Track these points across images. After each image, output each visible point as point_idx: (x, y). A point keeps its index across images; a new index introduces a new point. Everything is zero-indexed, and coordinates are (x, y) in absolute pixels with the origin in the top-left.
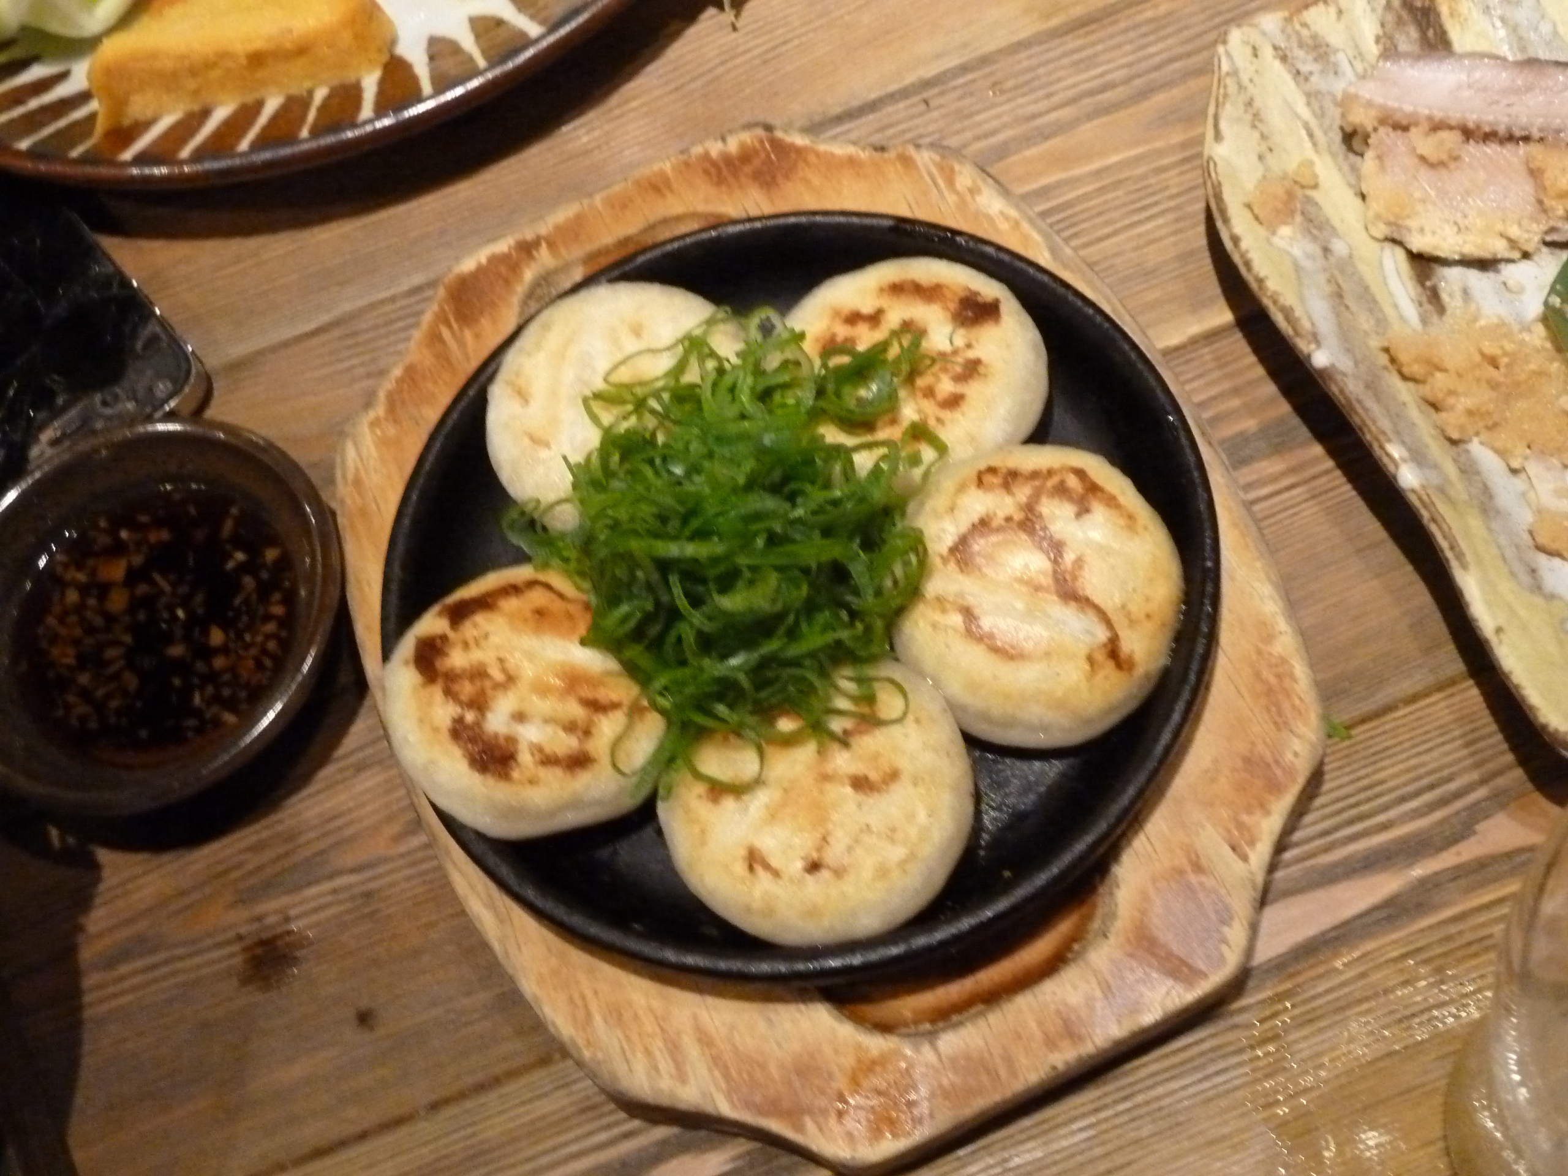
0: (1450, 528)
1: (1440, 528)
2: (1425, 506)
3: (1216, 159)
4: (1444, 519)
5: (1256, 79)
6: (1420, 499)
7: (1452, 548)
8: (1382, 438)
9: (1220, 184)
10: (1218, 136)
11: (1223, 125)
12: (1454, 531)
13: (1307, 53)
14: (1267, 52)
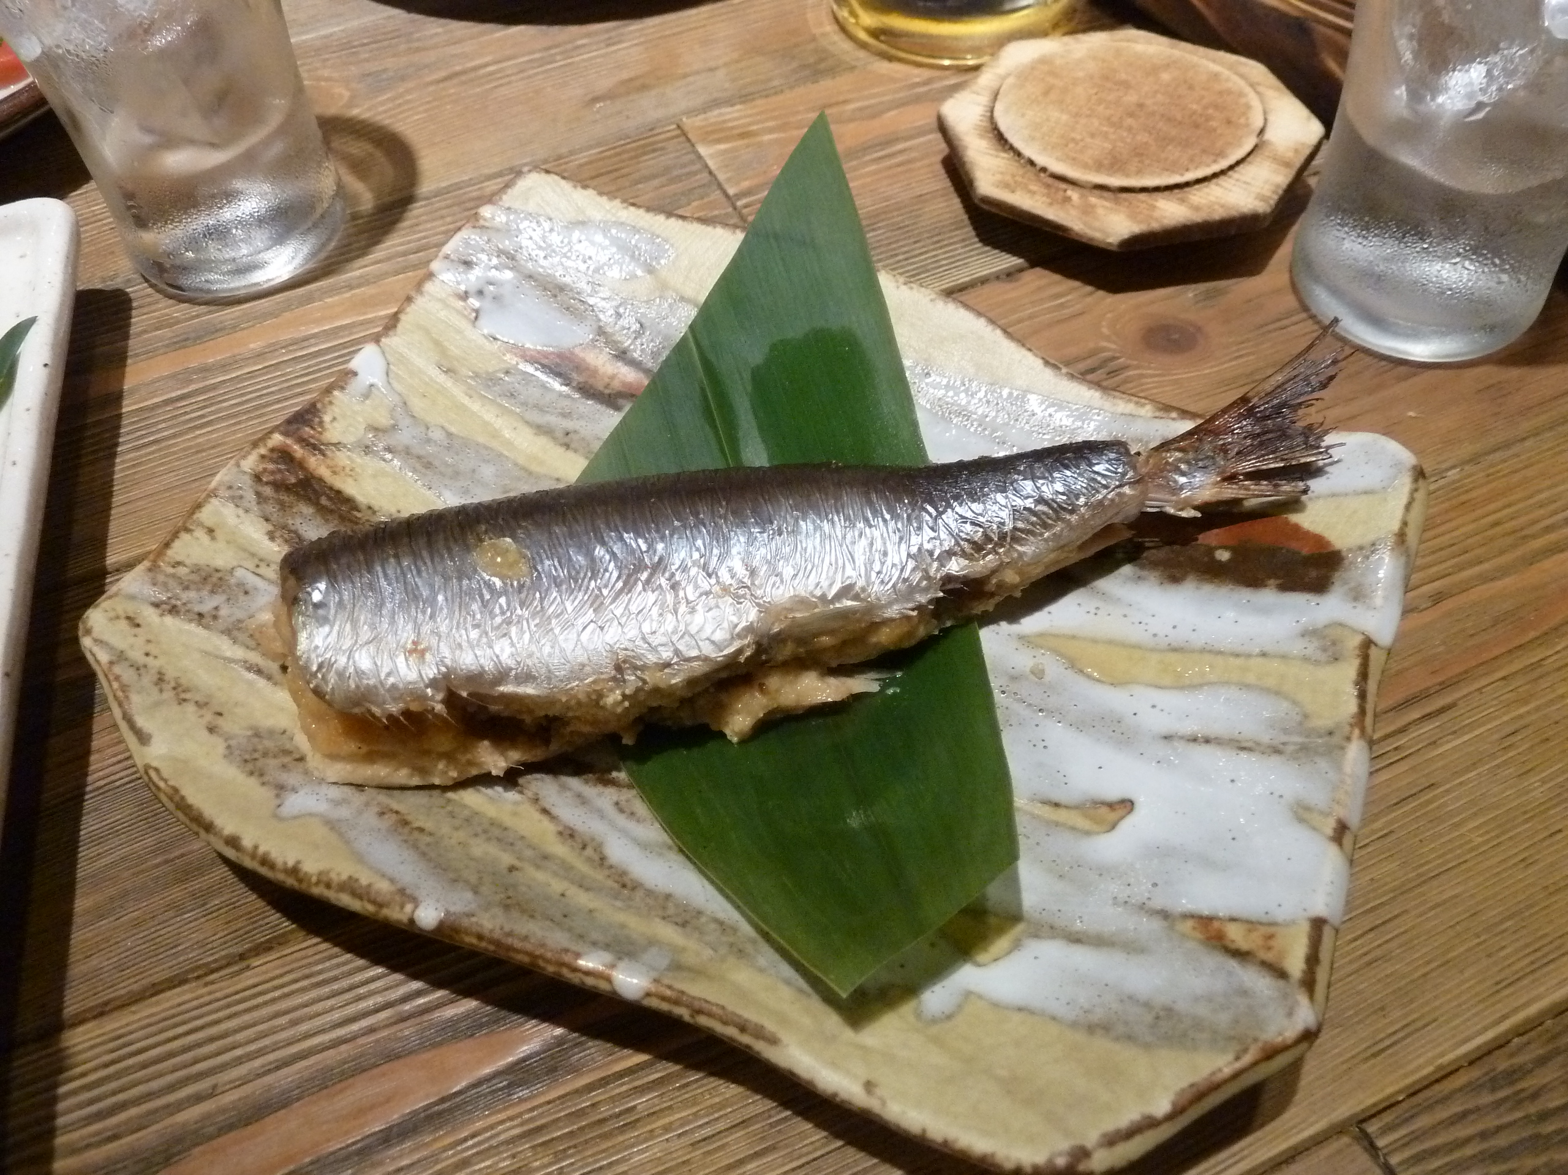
0: (723, 1008)
1: (710, 1015)
2: (677, 1002)
3: (154, 764)
4: (707, 1001)
5: (151, 648)
6: (664, 998)
7: (743, 1029)
8: (567, 958)
9: (176, 790)
10: (143, 738)
11: (141, 722)
12: (730, 1008)
13: (198, 590)
14: (150, 615)
